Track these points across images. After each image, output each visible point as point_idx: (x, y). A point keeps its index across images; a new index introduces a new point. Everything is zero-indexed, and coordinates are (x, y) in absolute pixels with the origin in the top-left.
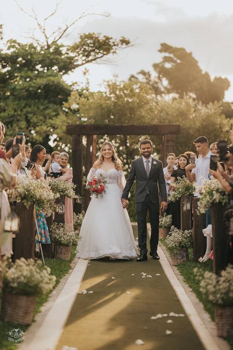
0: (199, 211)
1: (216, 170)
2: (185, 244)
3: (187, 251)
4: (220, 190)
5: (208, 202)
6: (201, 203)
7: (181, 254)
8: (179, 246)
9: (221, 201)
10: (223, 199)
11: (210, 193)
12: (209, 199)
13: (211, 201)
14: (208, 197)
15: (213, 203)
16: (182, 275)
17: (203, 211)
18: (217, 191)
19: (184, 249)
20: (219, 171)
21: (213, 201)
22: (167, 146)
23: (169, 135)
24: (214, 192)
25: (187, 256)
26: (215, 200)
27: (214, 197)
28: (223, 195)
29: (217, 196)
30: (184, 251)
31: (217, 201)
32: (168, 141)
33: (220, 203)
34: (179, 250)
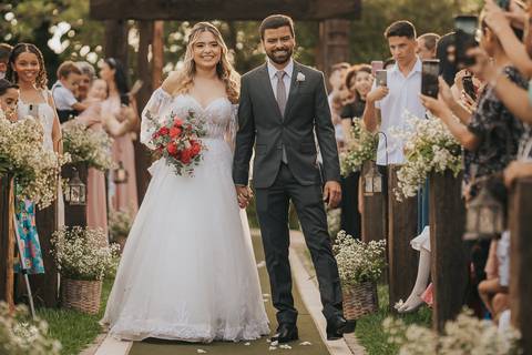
0: (400, 191)
1: (436, 97)
2: (370, 273)
3: (373, 289)
4: (449, 143)
5: (421, 169)
6: (405, 174)
7: (359, 295)
8: (357, 279)
9: (450, 167)
10: (456, 163)
11: (426, 150)
12: (422, 164)
13: (428, 168)
14: (420, 158)
15: (431, 174)
16: (362, 343)
17: (409, 192)
18: (442, 144)
19: (369, 284)
20: (444, 99)
21: (433, 168)
22: (332, 47)
23: (335, 22)
24: (435, 147)
25: (375, 300)
26: (437, 164)
27: (436, 159)
28: (456, 155)
29: (441, 158)
30: (368, 290)
31: (443, 168)
32: (332, 35)
33: (448, 171)
34: (355, 287)
